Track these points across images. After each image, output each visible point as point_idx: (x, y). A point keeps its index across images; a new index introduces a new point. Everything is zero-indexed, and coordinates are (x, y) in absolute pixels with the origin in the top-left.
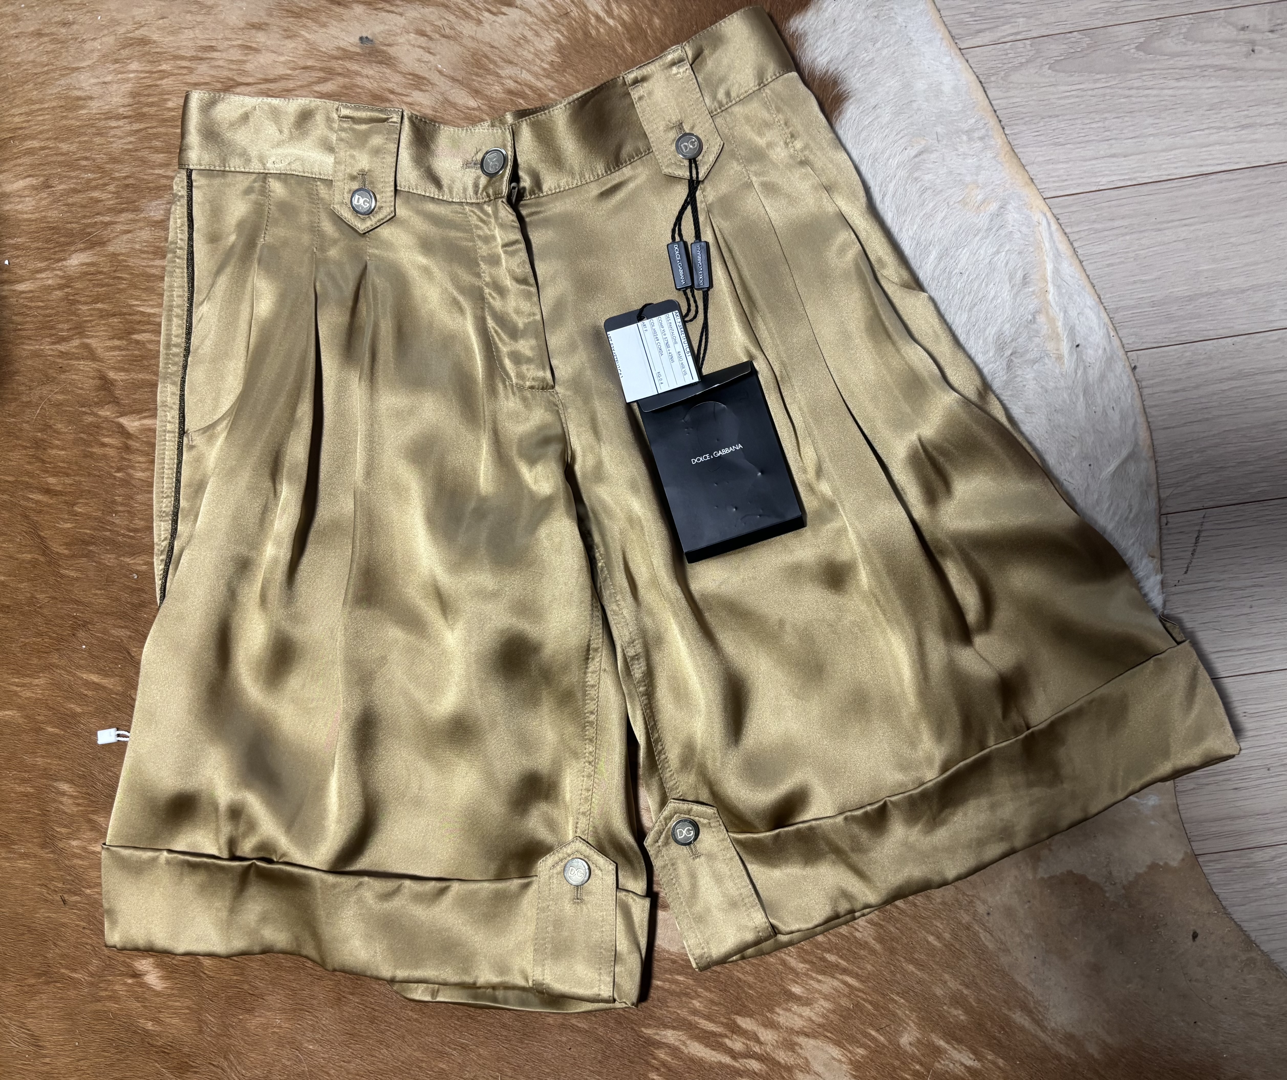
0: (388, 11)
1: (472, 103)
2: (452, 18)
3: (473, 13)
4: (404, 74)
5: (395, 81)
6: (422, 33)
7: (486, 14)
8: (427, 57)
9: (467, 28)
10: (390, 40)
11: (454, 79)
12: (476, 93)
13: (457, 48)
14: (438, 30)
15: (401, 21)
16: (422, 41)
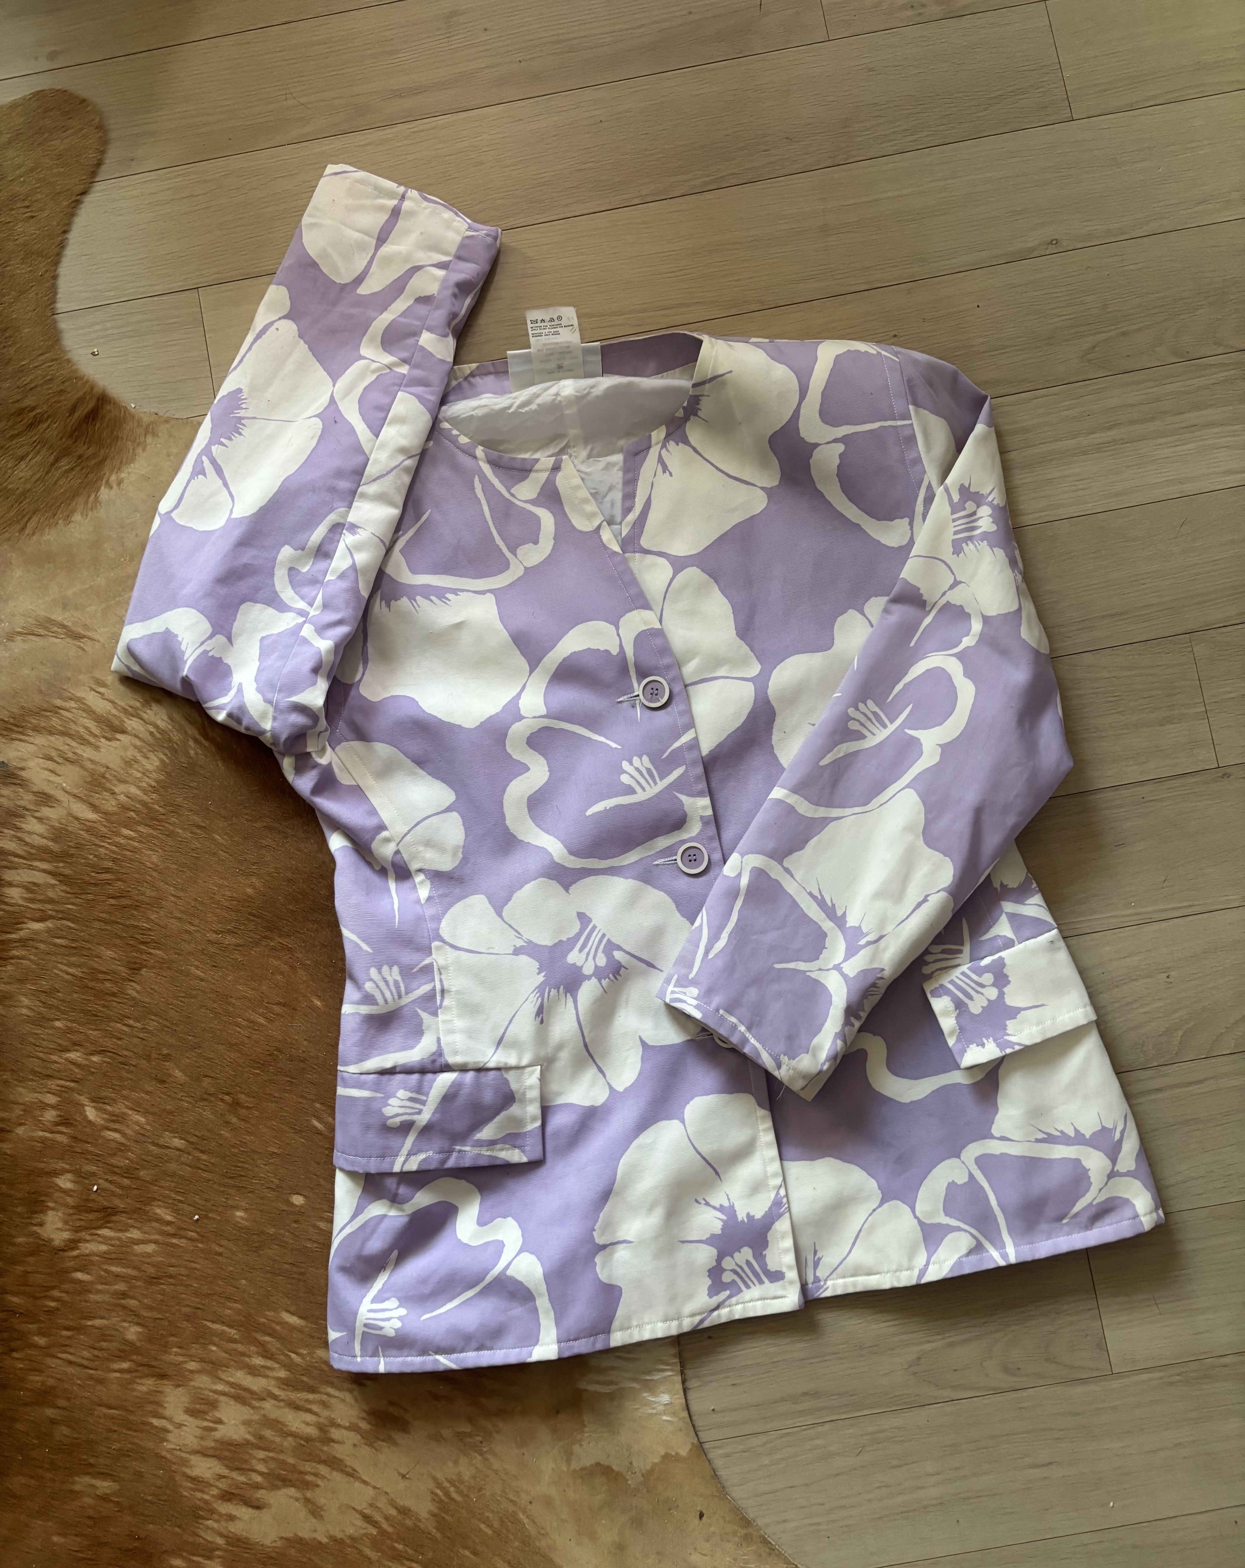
0: (20, 740)
1: (92, 816)
2: (74, 744)
3: (92, 740)
4: (35, 793)
5: (26, 799)
6: (49, 758)
7: (103, 740)
8: (54, 778)
9: (87, 753)
10: (22, 764)
11: (75, 796)
12: (94, 808)
13: (77, 769)
14: (62, 754)
15: (32, 748)
16: (50, 765)
